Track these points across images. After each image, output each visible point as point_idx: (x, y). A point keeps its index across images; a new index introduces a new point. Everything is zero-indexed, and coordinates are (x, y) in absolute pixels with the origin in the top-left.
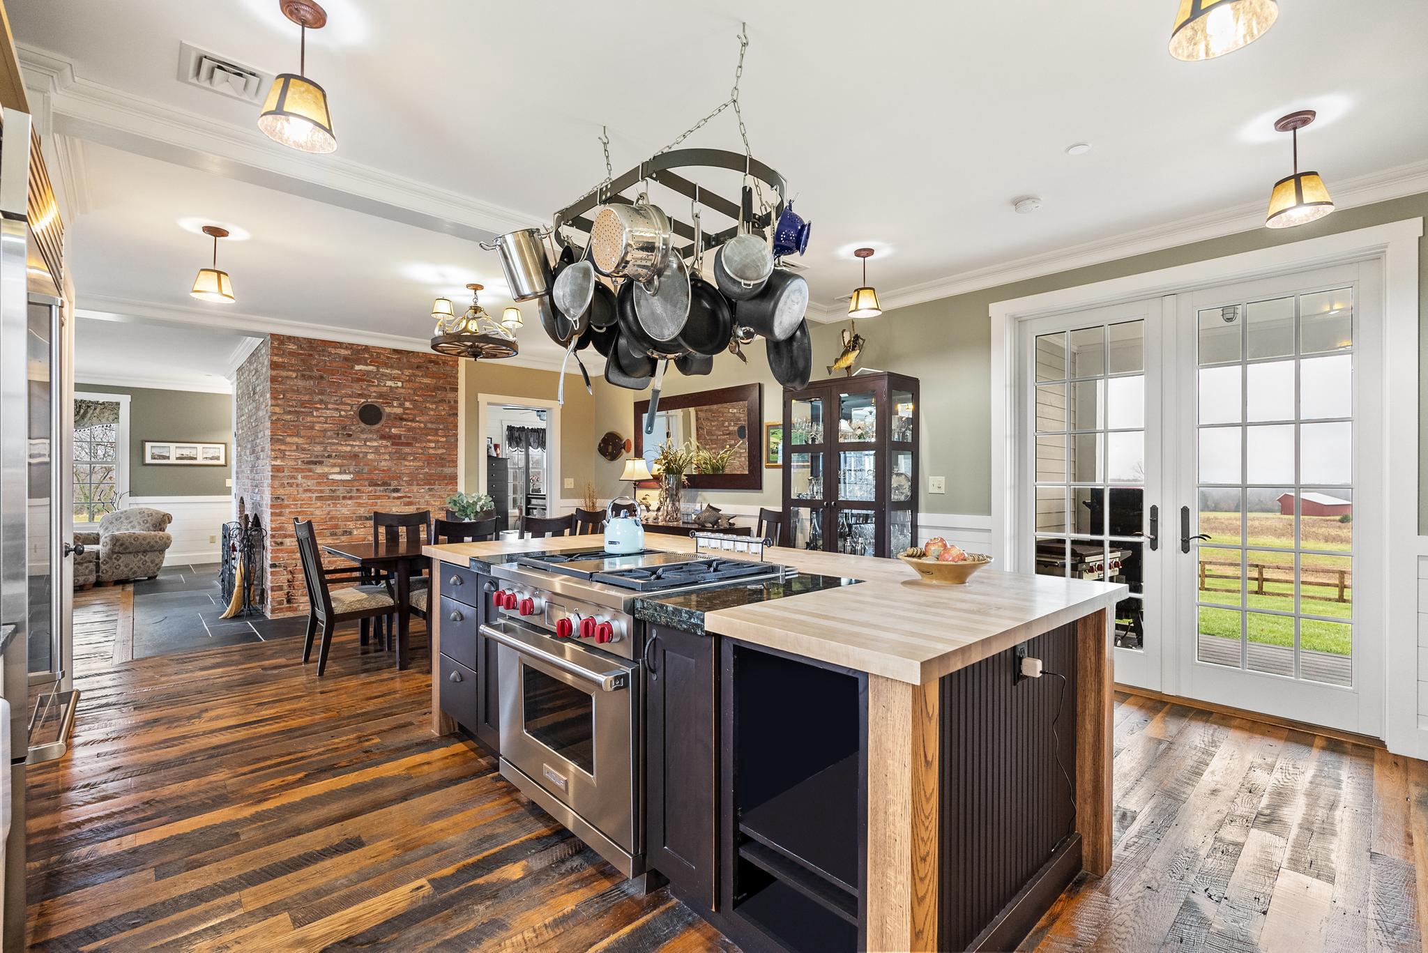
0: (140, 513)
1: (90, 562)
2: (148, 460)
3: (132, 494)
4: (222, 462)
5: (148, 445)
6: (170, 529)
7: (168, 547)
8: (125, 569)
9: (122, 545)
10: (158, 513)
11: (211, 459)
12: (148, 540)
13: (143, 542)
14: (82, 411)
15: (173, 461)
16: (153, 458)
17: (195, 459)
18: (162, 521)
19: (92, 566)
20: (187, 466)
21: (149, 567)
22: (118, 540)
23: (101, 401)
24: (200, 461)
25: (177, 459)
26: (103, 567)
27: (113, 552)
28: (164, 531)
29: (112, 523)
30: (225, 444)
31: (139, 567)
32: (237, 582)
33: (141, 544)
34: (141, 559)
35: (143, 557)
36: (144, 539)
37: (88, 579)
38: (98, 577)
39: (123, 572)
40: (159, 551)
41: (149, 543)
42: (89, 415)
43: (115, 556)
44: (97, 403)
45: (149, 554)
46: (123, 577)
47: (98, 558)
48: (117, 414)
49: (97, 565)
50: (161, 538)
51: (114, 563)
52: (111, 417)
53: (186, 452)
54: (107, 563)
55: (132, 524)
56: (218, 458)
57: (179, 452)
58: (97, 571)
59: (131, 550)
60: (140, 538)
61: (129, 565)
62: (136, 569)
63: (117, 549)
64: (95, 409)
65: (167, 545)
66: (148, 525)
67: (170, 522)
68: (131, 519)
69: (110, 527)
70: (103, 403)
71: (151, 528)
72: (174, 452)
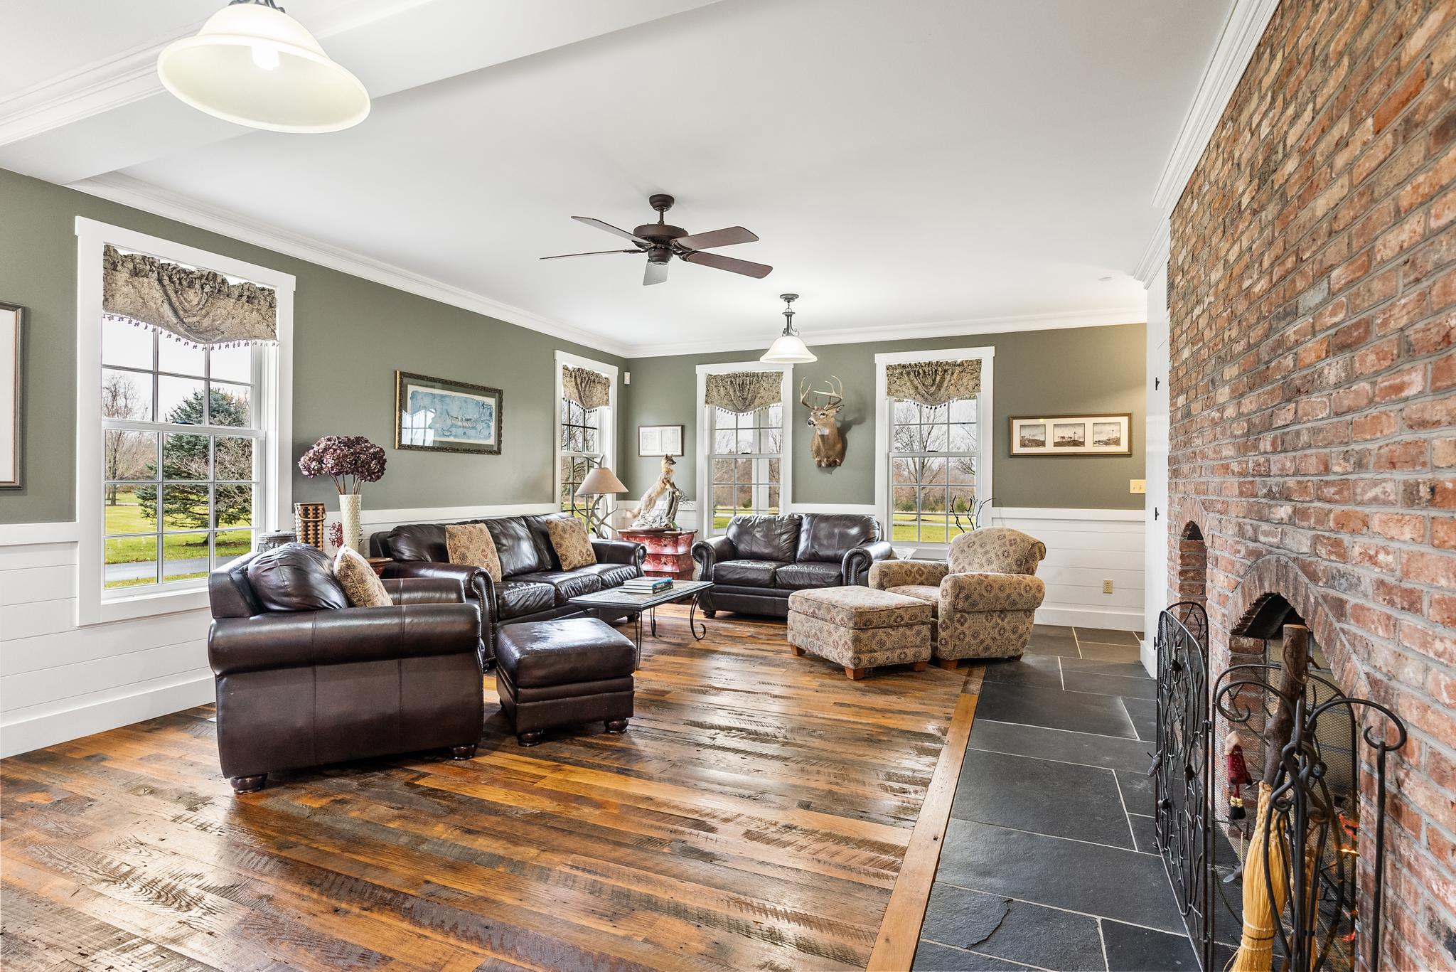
0: (999, 537)
1: (923, 623)
2: (1017, 449)
3: (996, 502)
4: (1123, 448)
5: (1017, 424)
6: (1044, 571)
7: (1039, 604)
8: (973, 642)
9: (967, 597)
10: (1024, 538)
11: (1106, 443)
12: (1008, 591)
13: (1000, 595)
14: (938, 378)
15: (1049, 448)
16: (1023, 445)
17: (1082, 444)
18: (1030, 555)
19: (926, 631)
20: (1071, 456)
21: (1009, 640)
22: (962, 588)
23: (959, 361)
24: (1089, 448)
25: (1057, 444)
26: (942, 634)
27: (956, 610)
28: (1032, 573)
29: (963, 551)
30: (1129, 415)
31: (994, 639)
32: (1252, 918)
33: (997, 599)
34: (997, 624)
35: (999, 621)
36: (1002, 588)
37: (920, 653)
38: (935, 649)
39: (971, 647)
40: (1025, 611)
41: (1009, 596)
42: (945, 384)
43: (958, 616)
44: (955, 364)
45: (1010, 616)
46: (971, 655)
47: (935, 615)
48: (978, 378)
49: (934, 628)
50: (1028, 588)
51: (956, 629)
52: (972, 384)
53: (1068, 433)
54: (947, 627)
55: (988, 556)
56: (1117, 442)
57: (1061, 432)
58: (934, 639)
59: (980, 607)
60: (996, 586)
61: (978, 634)
62: (988, 641)
63: (960, 605)
64: (953, 373)
65: (1036, 602)
66: (1009, 560)
67: (1042, 558)
68: (987, 548)
69: (961, 557)
70: (961, 364)
71: (1014, 567)
72: (1051, 433)
